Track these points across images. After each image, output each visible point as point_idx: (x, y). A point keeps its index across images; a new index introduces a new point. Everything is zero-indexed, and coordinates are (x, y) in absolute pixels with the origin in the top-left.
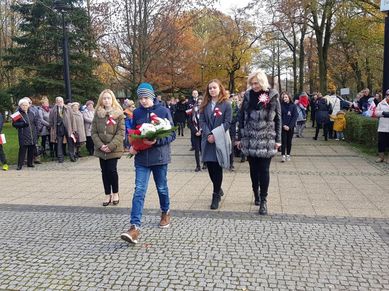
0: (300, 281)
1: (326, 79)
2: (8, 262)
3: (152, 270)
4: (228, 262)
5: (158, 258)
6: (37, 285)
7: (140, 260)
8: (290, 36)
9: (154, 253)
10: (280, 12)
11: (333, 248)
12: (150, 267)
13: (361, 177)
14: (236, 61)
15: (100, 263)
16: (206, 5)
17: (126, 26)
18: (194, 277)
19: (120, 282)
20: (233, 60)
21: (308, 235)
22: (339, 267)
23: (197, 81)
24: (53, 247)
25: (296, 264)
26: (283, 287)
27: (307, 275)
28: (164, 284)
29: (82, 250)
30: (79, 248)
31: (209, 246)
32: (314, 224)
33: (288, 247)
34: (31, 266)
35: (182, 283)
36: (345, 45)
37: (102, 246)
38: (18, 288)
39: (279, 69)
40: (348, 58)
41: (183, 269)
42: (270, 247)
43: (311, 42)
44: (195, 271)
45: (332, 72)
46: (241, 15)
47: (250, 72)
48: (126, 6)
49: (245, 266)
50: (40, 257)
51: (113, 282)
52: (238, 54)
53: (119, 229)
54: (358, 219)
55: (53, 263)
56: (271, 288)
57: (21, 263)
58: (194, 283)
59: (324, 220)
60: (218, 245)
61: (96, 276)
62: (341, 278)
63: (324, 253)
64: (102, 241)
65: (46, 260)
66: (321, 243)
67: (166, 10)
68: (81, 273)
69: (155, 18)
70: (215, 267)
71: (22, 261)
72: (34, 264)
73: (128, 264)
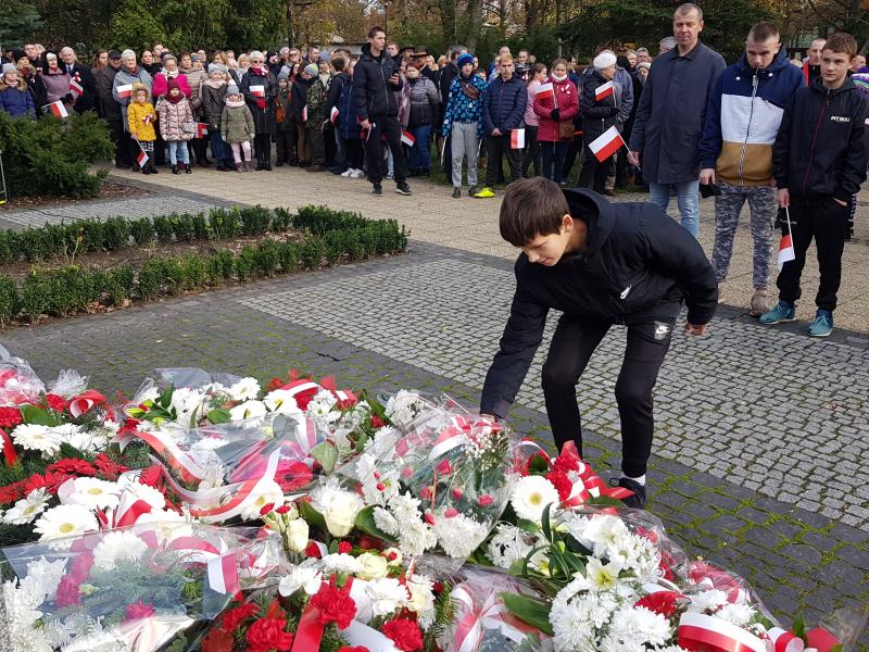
3: (842, 459)
5: (860, 439)
6: (601, 421)
7: (815, 432)
9: (849, 426)
12: (837, 452)
15: (725, 416)
19: (766, 461)
29: (689, 383)
30: (683, 376)
34: (592, 388)
37: (731, 384)
50: (607, 376)
51: (751, 457)
53: (773, 359)
61: (715, 437)
64: (733, 374)
68: (685, 424)
72: (596, 386)
73: (787, 432)
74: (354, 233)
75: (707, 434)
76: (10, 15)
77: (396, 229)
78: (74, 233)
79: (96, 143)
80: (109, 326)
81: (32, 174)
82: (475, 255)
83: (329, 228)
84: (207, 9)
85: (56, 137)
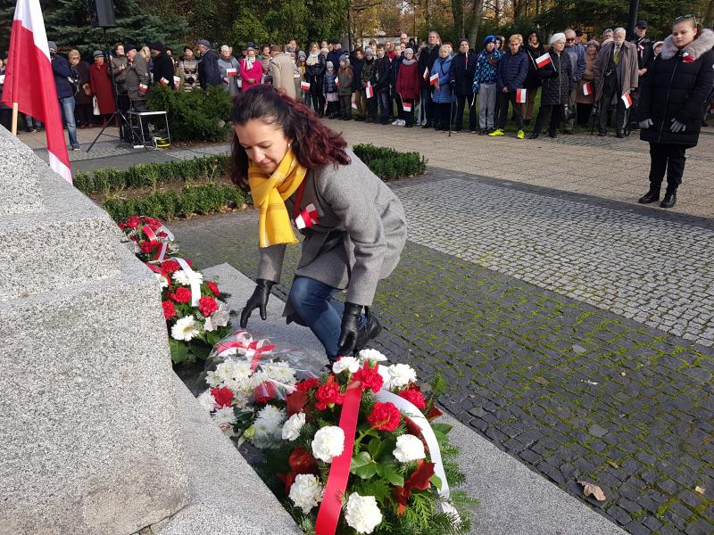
2: (523, 251)
6: (557, 284)
15: (648, 282)
30: (618, 256)
34: (552, 262)
50: (563, 255)
51: (665, 310)
53: (685, 245)
55: (580, 265)
57: (538, 256)
61: (639, 296)
65: (571, 260)
68: (618, 287)
71: (539, 253)
73: (692, 294)
74: (390, 162)
75: (633, 294)
76: (170, 24)
77: (418, 158)
78: (212, 162)
79: (225, 105)
80: (234, 220)
81: (184, 127)
82: (472, 175)
83: (374, 158)
84: (294, 14)
85: (200, 102)
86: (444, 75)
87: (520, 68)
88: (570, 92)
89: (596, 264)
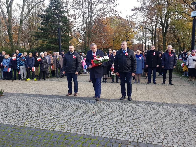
0: (158, 130)
1: (165, 45)
2: (39, 117)
3: (97, 123)
4: (128, 121)
5: (99, 118)
6: (50, 127)
7: (91, 119)
8: (150, 27)
9: (96, 116)
10: (147, 17)
11: (172, 117)
12: (95, 122)
13: (182, 87)
14: (127, 38)
15: (75, 119)
16: (116, 14)
17: (83, 23)
18: (114, 126)
19: (84, 127)
20: (126, 37)
21: (160, 110)
22: (175, 124)
23: (111, 46)
24: (56, 112)
25: (157, 123)
26: (151, 132)
27: (161, 128)
28: (102, 129)
29: (68, 114)
30: (66, 113)
31: (119, 114)
32: (163, 106)
33: (153, 116)
34: (48, 119)
35: (109, 129)
36: (174, 31)
37: (75, 112)
38: (43, 128)
39: (145, 41)
40: (175, 36)
41: (109, 123)
42: (145, 115)
43: (159, 30)
44: (114, 124)
45: (168, 42)
46: (130, 18)
47: (133, 42)
48: (83, 15)
49: (135, 123)
50: (51, 116)
51: (81, 127)
52: (128, 34)
53: (82, 106)
54: (181, 104)
55: (56, 118)
56: (146, 132)
57: (44, 118)
58: (114, 129)
59: (167, 104)
60: (123, 114)
61: (74, 124)
62: (176, 129)
63: (168, 118)
64: (76, 110)
65: (54, 117)
66: (167, 114)
67: (99, 17)
68: (68, 123)
69: (95, 20)
70: (122, 123)
71: (44, 117)
72: (49, 119)
73: (86, 120)
75: (72, 124)
86: (8, 63)
87: (32, 61)
88: (48, 68)
89: (61, 117)
